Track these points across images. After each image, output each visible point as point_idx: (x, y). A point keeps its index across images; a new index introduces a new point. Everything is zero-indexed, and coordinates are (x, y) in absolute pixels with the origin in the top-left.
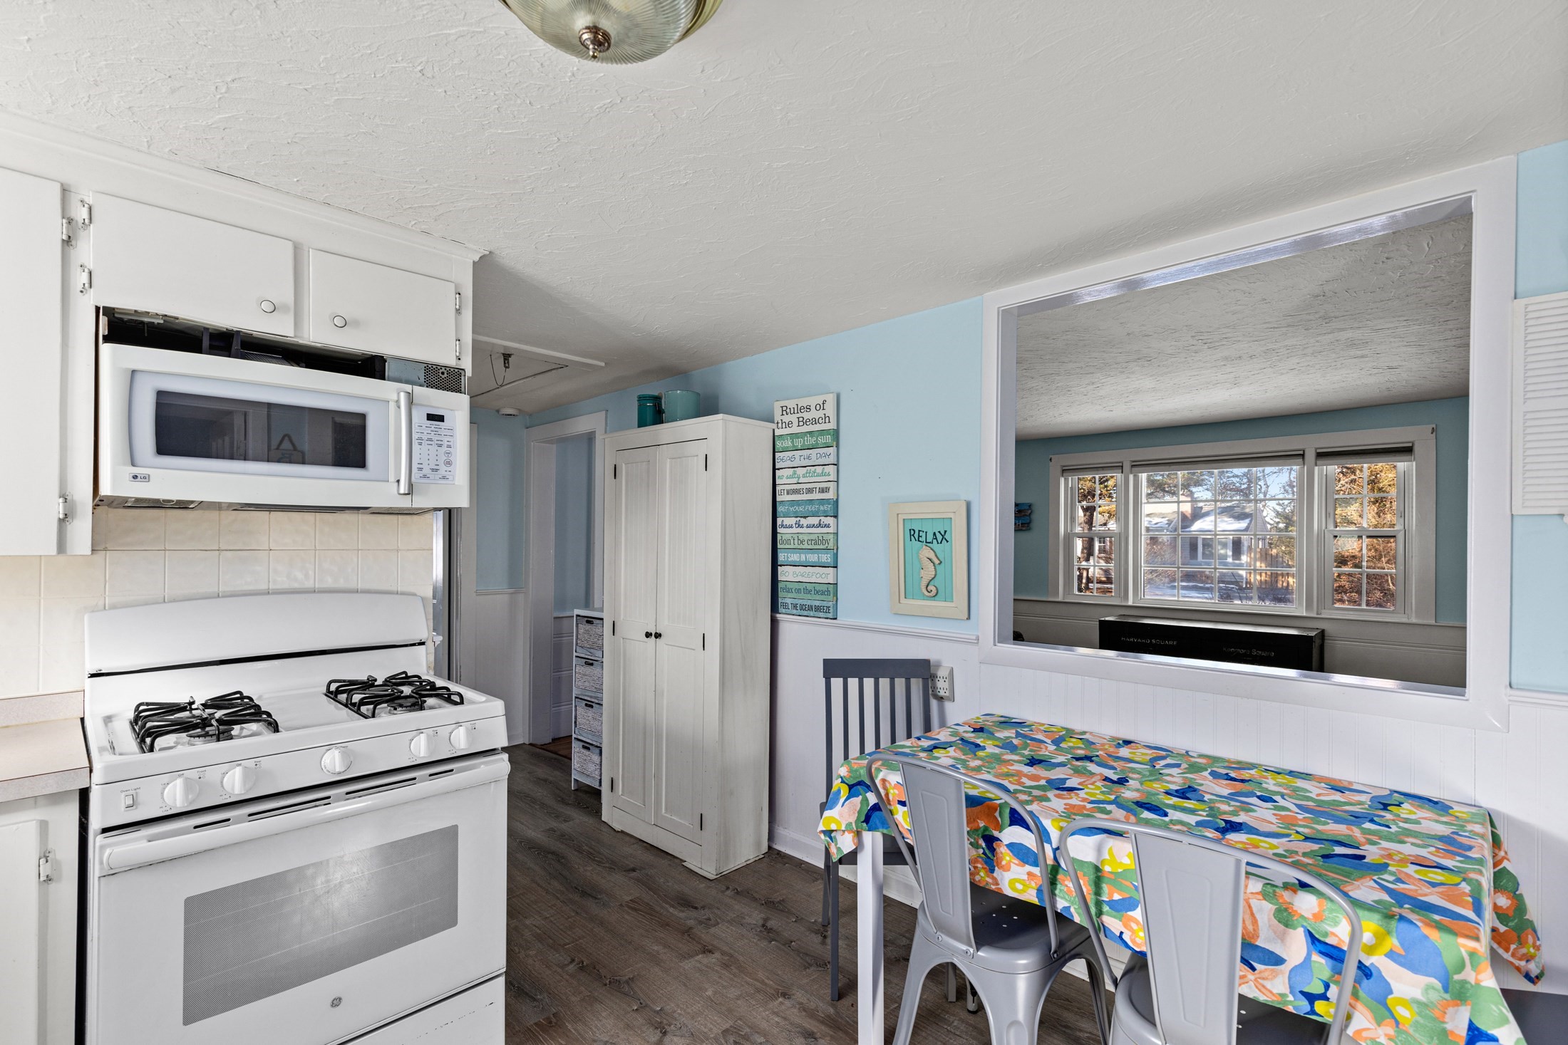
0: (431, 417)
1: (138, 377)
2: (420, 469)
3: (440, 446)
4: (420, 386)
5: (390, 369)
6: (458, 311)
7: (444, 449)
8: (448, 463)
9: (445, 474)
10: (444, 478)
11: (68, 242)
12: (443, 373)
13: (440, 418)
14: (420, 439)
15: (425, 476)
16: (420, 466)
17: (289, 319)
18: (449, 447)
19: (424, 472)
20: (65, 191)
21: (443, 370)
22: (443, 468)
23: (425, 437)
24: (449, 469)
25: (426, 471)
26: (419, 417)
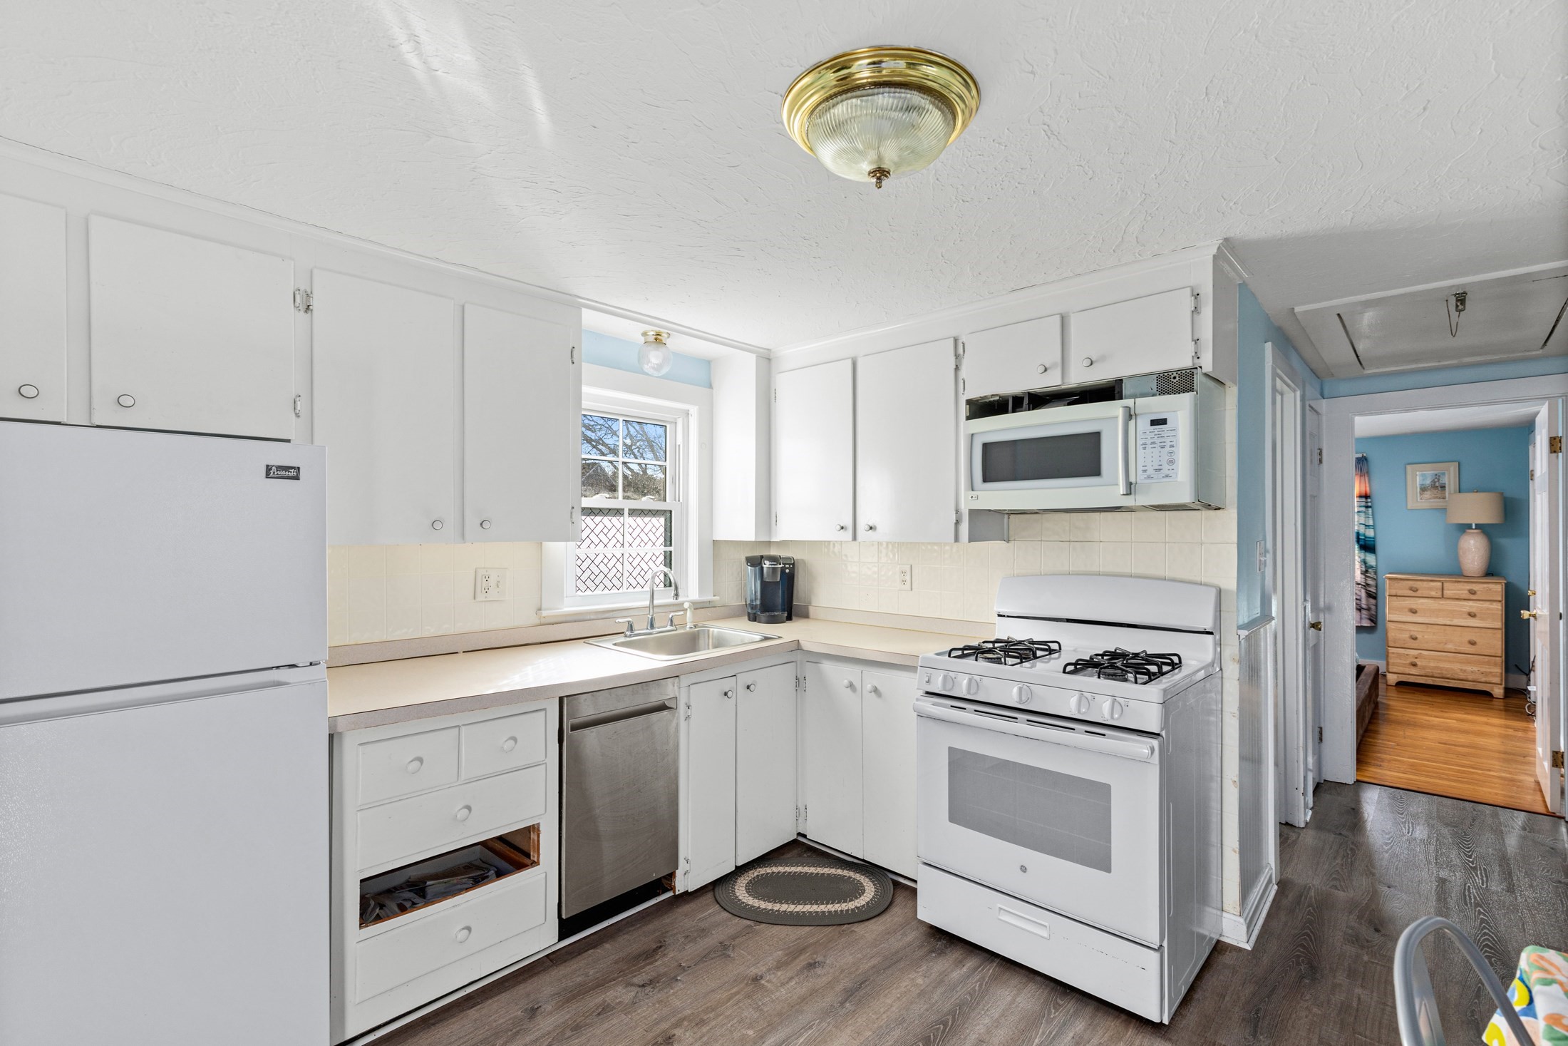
0: (1154, 423)
1: (975, 437)
2: (1145, 471)
3: (1163, 447)
4: (1153, 396)
5: (1127, 389)
6: (1196, 310)
7: (1167, 449)
8: (1171, 462)
9: (1167, 472)
10: (1167, 476)
11: (957, 368)
12: (1175, 378)
13: (1163, 422)
14: (1145, 444)
15: (1149, 477)
16: (1145, 468)
17: (1058, 372)
18: (1172, 446)
19: (1148, 473)
20: (956, 340)
21: (1175, 374)
22: (1166, 467)
23: (1149, 442)
24: (1171, 467)
25: (1150, 471)
26: (1143, 423)
